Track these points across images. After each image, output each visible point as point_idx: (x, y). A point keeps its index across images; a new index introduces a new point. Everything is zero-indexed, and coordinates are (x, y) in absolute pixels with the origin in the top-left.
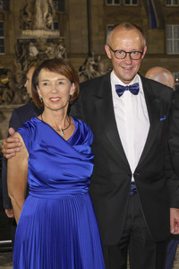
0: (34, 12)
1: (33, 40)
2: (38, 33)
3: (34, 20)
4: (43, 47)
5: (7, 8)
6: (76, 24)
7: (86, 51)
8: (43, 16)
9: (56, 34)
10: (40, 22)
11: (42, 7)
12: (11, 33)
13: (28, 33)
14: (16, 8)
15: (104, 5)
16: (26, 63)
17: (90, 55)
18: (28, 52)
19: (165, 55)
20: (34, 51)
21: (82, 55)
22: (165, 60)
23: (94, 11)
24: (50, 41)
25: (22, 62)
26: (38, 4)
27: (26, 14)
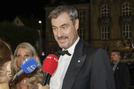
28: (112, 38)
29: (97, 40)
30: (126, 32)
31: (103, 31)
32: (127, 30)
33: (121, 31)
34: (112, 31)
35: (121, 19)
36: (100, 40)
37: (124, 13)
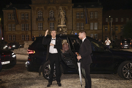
0: (61, 21)
1: (60, 27)
2: (61, 26)
3: (61, 23)
4: (62, 29)
5: (55, 20)
6: (70, 23)
7: (72, 29)
8: (62, 22)
9: (65, 26)
10: (62, 23)
11: (62, 20)
12: (56, 25)
13: (59, 26)
14: (57, 20)
15: (76, 19)
16: (59, 32)
17: (73, 30)
18: (59, 30)
19: (90, 30)
20: (61, 29)
21: (71, 30)
22: (90, 31)
23: (73, 20)
24: (64, 27)
25: (58, 32)
26: (62, 19)
27: (59, 21)
28: (44, 29)
29: (36, 31)
30: (51, 26)
31: (39, 26)
32: (52, 26)
33: (49, 26)
34: (44, 25)
35: (49, 19)
36: (37, 30)
37: (50, 16)
